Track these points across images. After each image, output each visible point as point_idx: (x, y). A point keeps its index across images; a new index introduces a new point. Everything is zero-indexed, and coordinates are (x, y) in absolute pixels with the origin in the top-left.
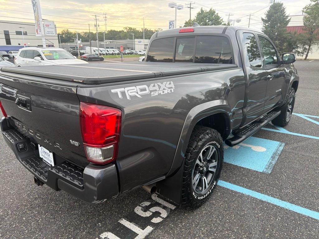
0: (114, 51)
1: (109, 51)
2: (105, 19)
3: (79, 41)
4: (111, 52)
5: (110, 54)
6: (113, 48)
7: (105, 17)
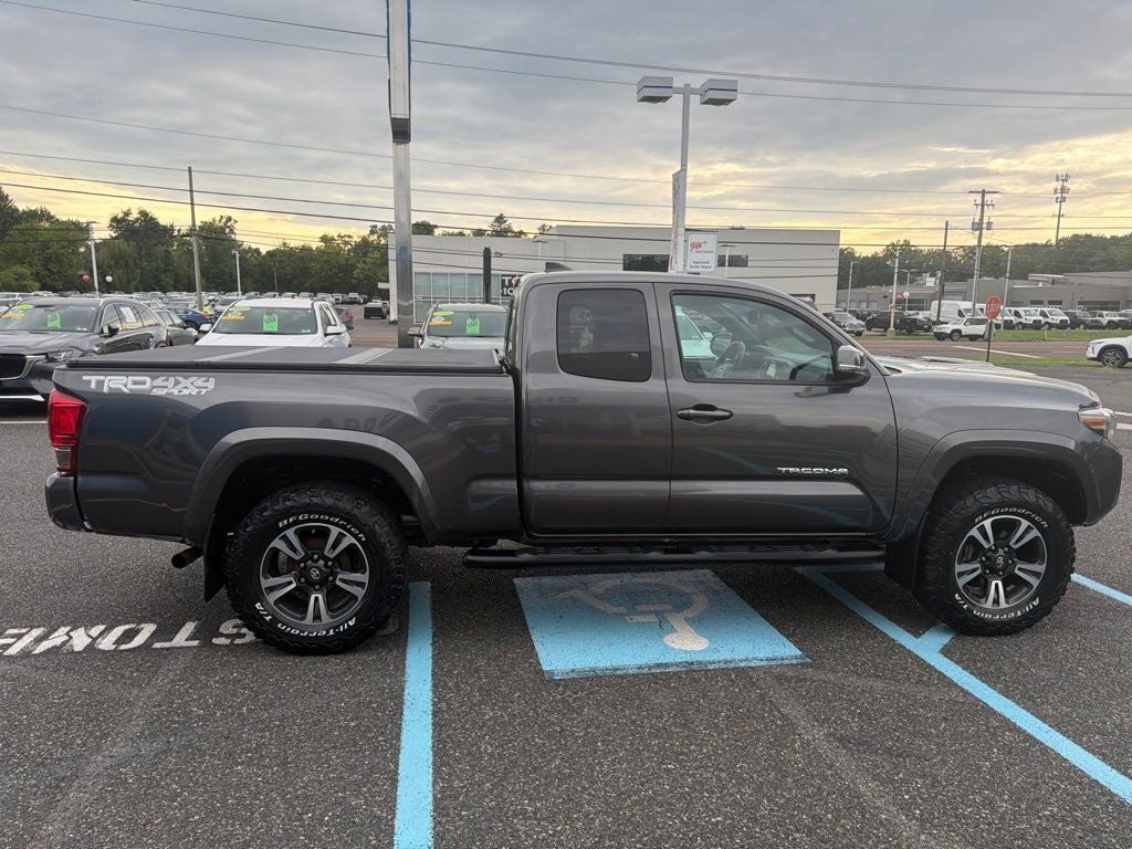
0: (1046, 316)
1: (1022, 314)
2: (1059, 195)
3: (933, 279)
4: (1030, 320)
5: (1025, 326)
6: (1039, 303)
7: (1062, 189)
